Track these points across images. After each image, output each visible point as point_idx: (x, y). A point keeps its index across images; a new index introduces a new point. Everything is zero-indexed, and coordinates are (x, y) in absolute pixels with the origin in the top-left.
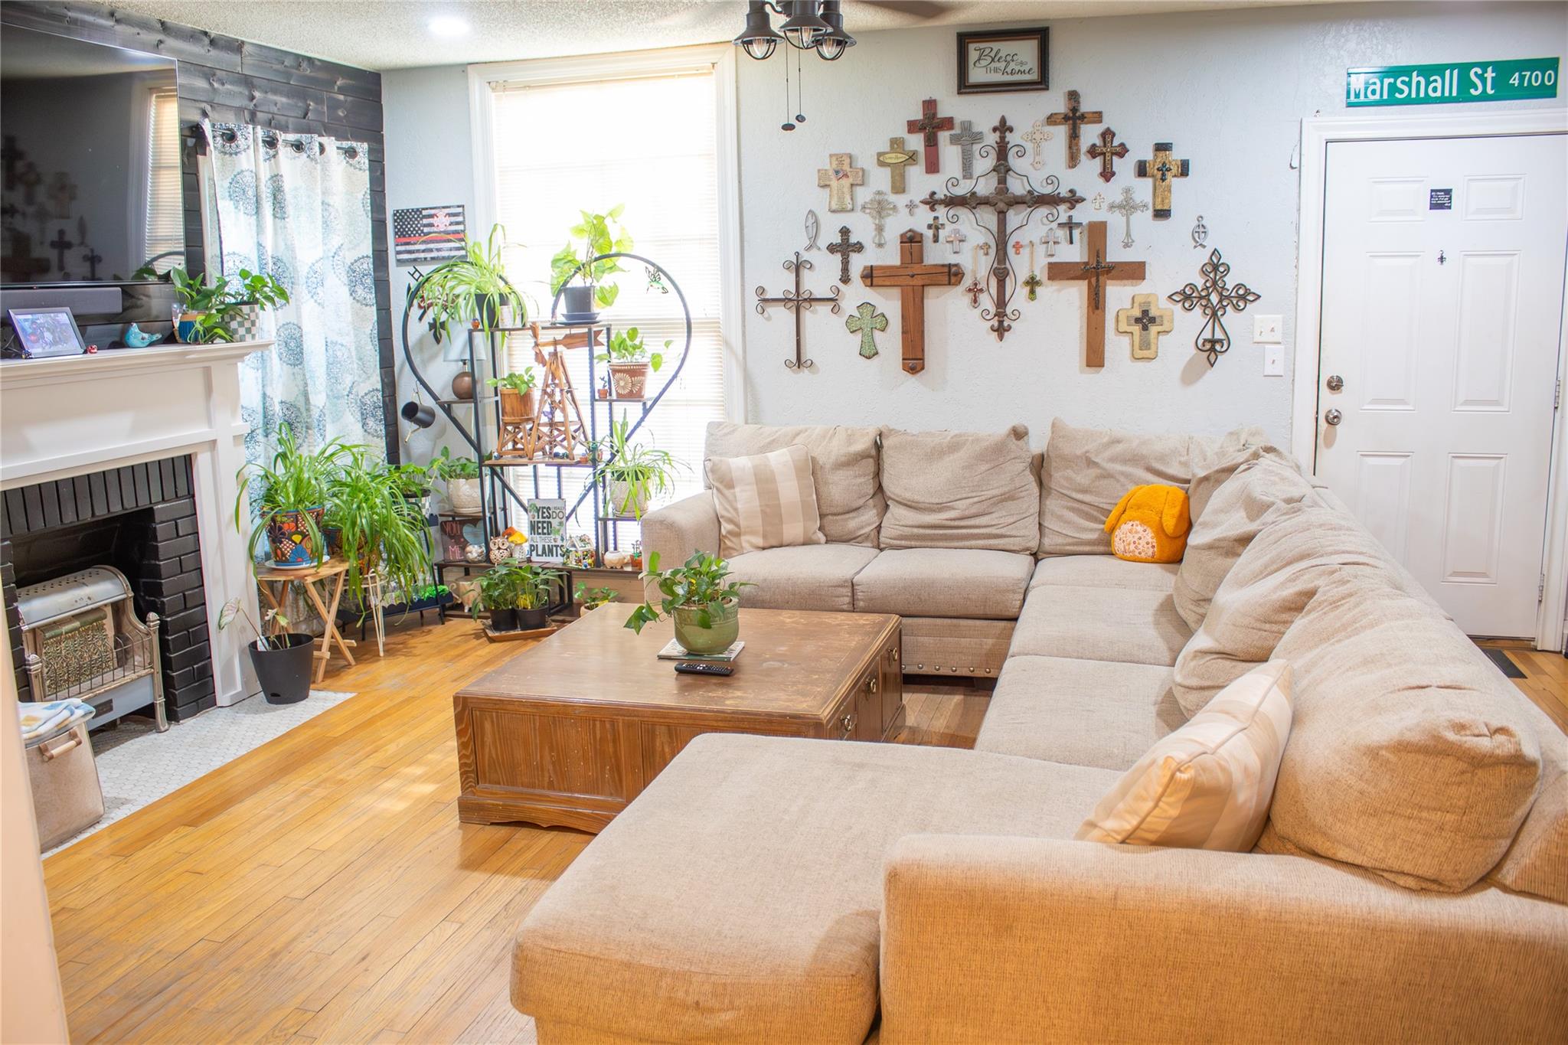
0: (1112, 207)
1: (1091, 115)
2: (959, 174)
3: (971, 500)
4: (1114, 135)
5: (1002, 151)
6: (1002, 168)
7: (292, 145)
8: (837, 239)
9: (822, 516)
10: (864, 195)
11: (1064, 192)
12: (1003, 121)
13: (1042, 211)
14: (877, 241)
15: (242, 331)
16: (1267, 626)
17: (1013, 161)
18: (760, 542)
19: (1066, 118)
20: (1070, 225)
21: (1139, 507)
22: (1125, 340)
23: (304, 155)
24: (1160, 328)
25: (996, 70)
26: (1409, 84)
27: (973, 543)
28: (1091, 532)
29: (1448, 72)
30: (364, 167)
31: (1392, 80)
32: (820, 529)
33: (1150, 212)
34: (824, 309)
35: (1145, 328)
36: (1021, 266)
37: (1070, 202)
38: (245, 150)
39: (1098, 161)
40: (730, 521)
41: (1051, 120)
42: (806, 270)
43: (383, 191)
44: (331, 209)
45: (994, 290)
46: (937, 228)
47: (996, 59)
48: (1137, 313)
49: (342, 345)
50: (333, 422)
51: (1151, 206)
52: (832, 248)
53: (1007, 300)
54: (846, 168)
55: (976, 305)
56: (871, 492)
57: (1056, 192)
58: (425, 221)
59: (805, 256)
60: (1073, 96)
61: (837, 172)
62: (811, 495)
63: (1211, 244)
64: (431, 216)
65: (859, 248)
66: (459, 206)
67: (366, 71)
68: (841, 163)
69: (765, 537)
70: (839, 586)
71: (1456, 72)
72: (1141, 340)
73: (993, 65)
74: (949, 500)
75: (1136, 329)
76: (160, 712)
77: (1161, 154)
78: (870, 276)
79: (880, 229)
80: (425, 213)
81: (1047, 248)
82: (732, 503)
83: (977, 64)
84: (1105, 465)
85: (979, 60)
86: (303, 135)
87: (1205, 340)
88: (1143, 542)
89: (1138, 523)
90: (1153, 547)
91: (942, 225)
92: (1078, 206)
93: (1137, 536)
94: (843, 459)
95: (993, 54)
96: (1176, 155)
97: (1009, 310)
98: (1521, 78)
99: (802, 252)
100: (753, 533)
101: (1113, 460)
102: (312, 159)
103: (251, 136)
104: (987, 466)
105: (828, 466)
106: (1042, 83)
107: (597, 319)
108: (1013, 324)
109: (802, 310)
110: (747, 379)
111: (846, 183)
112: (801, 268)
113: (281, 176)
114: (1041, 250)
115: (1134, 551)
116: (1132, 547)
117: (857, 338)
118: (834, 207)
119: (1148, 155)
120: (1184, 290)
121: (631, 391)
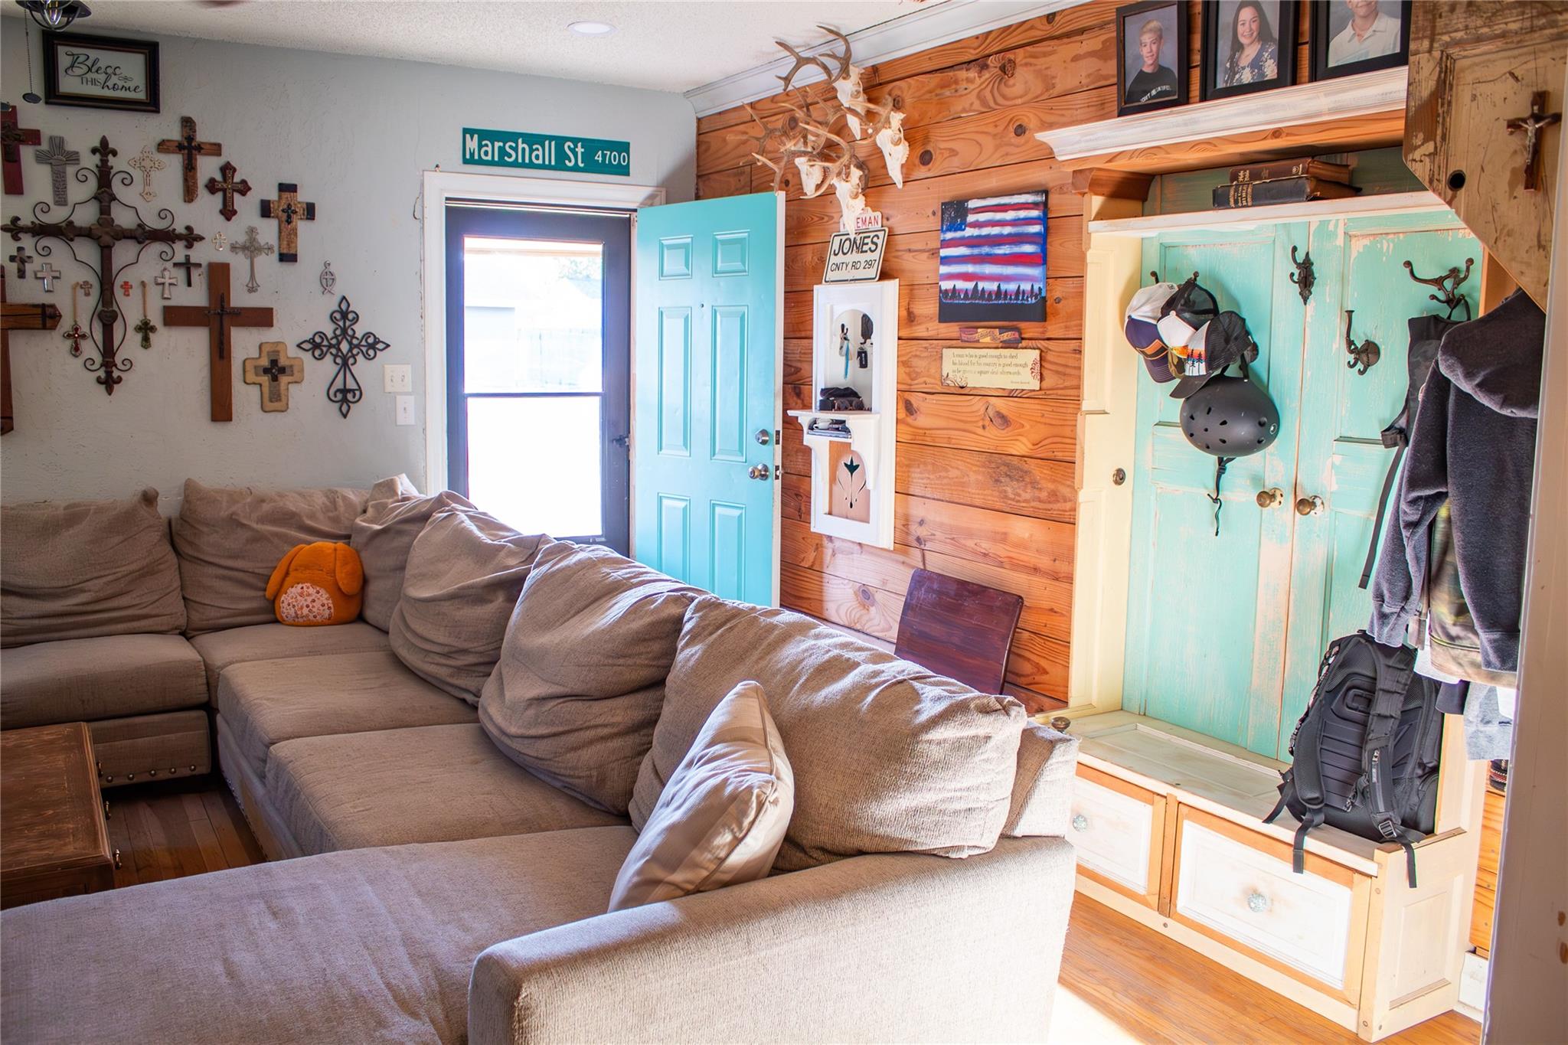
0: (234, 248)
1: (208, 147)
2: (49, 198)
3: (105, 580)
4: (235, 170)
5: (104, 176)
6: (104, 196)
11: (180, 228)
12: (104, 142)
13: (157, 247)
16: (621, 661)
17: (117, 187)
19: (180, 147)
20: (187, 266)
21: (307, 567)
22: (254, 391)
24: (290, 379)
25: (94, 82)
26: (515, 149)
28: (248, 600)
29: (547, 143)
31: (501, 144)
33: (275, 256)
35: (275, 379)
36: (131, 309)
37: (187, 240)
39: (219, 196)
41: (163, 146)
45: (98, 335)
46: (23, 261)
47: (94, 70)
48: (265, 362)
51: (276, 249)
53: (115, 349)
55: (77, 354)
57: (171, 229)
60: (188, 123)
63: (339, 290)
71: (553, 143)
72: (271, 392)
73: (90, 76)
74: (77, 582)
75: (265, 379)
77: (286, 195)
81: (163, 290)
83: (70, 72)
84: (255, 526)
85: (72, 66)
87: (338, 390)
88: (317, 604)
89: (309, 585)
90: (329, 608)
91: (29, 257)
92: (196, 244)
93: (309, 599)
95: (89, 63)
96: (303, 196)
97: (118, 359)
98: (604, 156)
101: (262, 520)
104: (121, 538)
106: (151, 104)
108: (123, 375)
114: (154, 292)
115: (307, 616)
116: (305, 611)
119: (273, 195)
120: (313, 339)
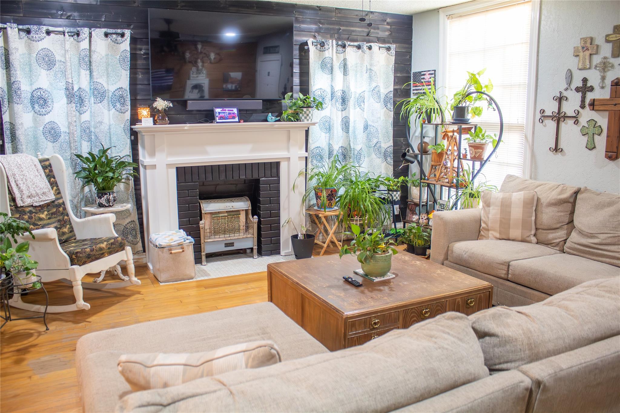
3: (609, 235)
7: (356, 47)
8: (580, 84)
9: (537, 229)
10: (596, 60)
14: (601, 85)
15: (303, 118)
18: (498, 235)
23: (361, 50)
27: (604, 259)
30: (393, 55)
32: (535, 235)
34: (571, 122)
38: (327, 50)
40: (485, 223)
42: (564, 101)
43: (411, 65)
44: (373, 72)
49: (373, 127)
50: (368, 157)
52: (577, 90)
54: (588, 45)
56: (567, 221)
58: (422, 77)
59: (565, 94)
61: (583, 48)
62: (531, 217)
64: (424, 75)
65: (592, 89)
66: (433, 71)
67: (404, 15)
68: (586, 42)
69: (500, 234)
70: (501, 264)
74: (597, 232)
76: (255, 251)
78: (593, 104)
79: (603, 78)
80: (422, 73)
82: (487, 213)
86: (361, 43)
94: (553, 201)
99: (563, 92)
100: (494, 230)
102: (363, 52)
103: (331, 44)
105: (545, 204)
107: (469, 121)
109: (561, 122)
110: (533, 156)
111: (587, 53)
112: (562, 100)
113: (346, 59)
117: (585, 138)
118: (580, 67)
121: (475, 156)
